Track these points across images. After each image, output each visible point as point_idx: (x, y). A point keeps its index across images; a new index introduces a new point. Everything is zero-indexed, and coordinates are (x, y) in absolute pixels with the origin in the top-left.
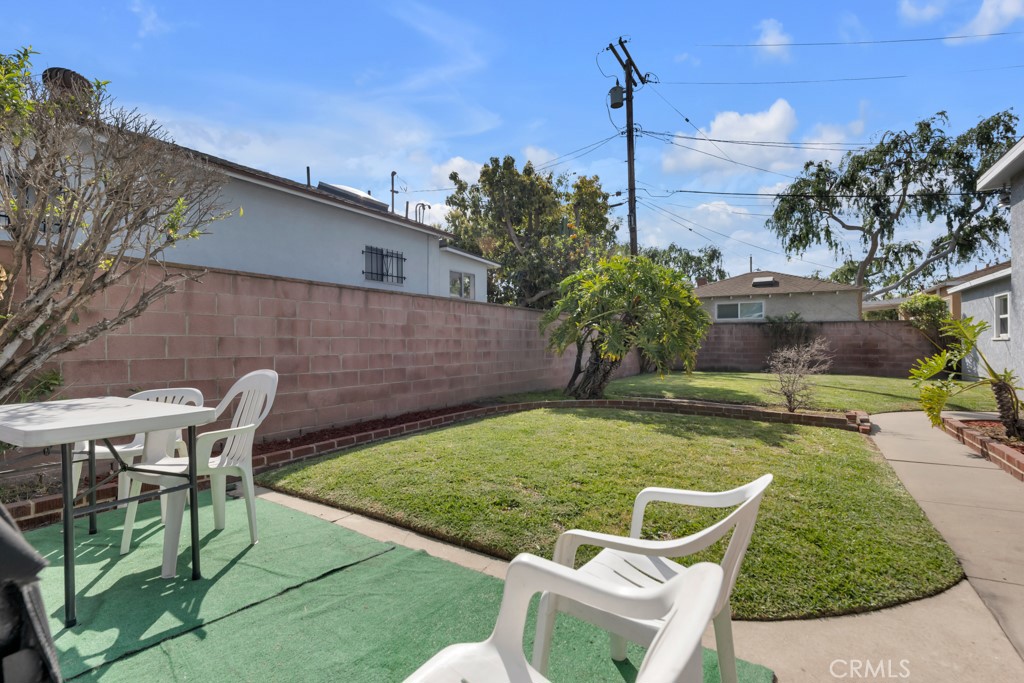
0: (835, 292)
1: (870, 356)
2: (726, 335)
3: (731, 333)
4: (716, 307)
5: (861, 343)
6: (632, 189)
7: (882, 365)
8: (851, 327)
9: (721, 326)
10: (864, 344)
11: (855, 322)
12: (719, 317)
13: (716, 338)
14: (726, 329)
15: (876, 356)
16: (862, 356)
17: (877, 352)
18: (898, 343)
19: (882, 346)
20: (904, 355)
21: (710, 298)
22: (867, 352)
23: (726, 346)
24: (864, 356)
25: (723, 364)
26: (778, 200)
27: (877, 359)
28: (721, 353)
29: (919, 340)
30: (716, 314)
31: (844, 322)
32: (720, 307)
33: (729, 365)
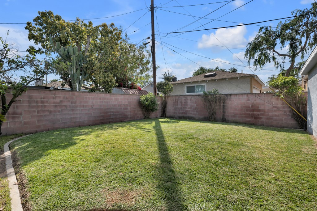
0: (238, 78)
1: (255, 113)
2: (189, 101)
3: (191, 100)
4: (186, 87)
5: (251, 105)
6: (153, 35)
7: (261, 118)
8: (245, 97)
9: (187, 97)
10: (252, 106)
11: (247, 94)
12: (187, 92)
13: (185, 102)
14: (189, 98)
15: (258, 113)
16: (251, 113)
17: (259, 111)
18: (271, 106)
19: (261, 108)
20: (274, 113)
21: (182, 83)
22: (253, 111)
23: (189, 106)
24: (252, 113)
25: (188, 115)
26: (249, 45)
27: (259, 115)
28: (187, 109)
29: (283, 104)
30: (186, 91)
31: (242, 94)
32: (188, 87)
33: (190, 115)
